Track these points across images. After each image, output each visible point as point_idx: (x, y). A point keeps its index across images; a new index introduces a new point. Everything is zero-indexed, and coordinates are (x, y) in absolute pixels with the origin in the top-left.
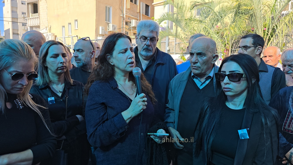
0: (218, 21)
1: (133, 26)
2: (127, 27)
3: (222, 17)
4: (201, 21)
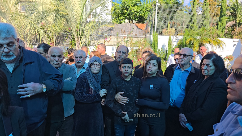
3: (45, 16)
4: (27, 17)
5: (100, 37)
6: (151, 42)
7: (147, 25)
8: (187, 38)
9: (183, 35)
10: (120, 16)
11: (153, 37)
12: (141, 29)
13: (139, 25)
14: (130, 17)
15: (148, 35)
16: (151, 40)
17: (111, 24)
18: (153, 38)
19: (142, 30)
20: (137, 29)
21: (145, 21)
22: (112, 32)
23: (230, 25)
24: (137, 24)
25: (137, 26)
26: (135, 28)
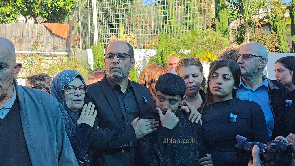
6: (89, 65)
8: (164, 54)
9: (155, 47)
11: (93, 53)
12: (58, 36)
13: (54, 26)
15: (79, 50)
19: (62, 38)
20: (51, 36)
21: (67, 19)
23: (236, 26)
24: (49, 25)
25: (50, 31)
26: (46, 33)
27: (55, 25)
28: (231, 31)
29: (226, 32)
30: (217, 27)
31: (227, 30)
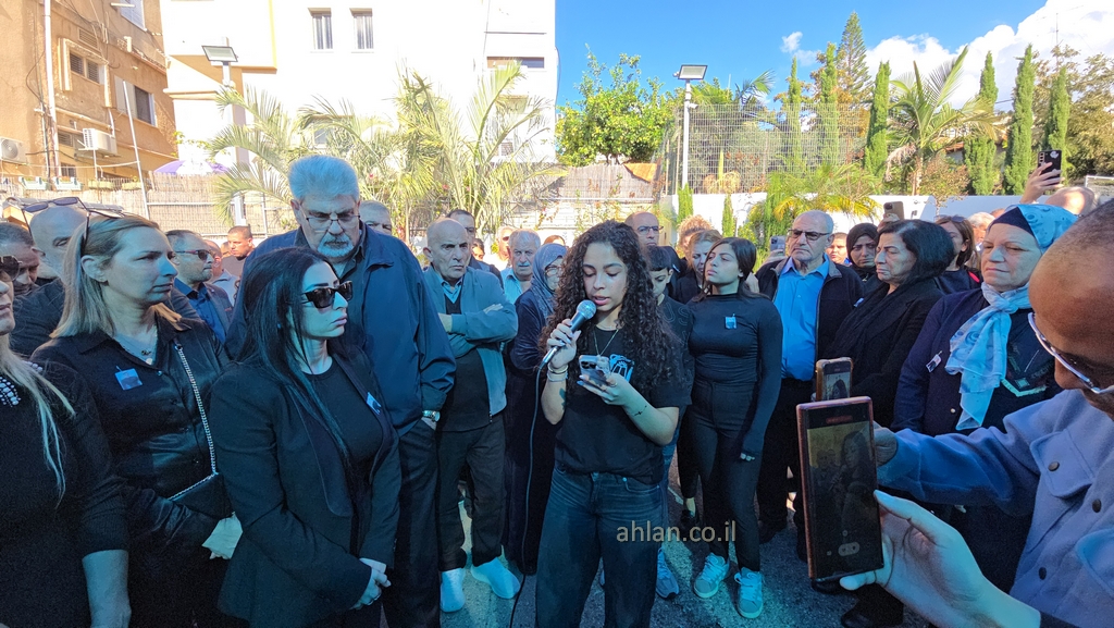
0: (372, 163)
1: (95, 148)
2: (70, 151)
3: (380, 155)
5: (529, 205)
6: (674, 214)
7: (659, 167)
8: (776, 199)
9: (765, 191)
10: (580, 143)
11: (679, 199)
12: (640, 179)
13: (636, 167)
14: (609, 146)
15: (664, 196)
16: (673, 209)
17: (557, 168)
18: (680, 204)
19: (644, 181)
20: (633, 180)
21: (653, 157)
22: (562, 191)
23: (900, 156)
24: (631, 166)
25: (631, 173)
26: (627, 176)
27: (638, 164)
28: (889, 164)
29: (882, 166)
30: (868, 159)
31: (883, 164)
